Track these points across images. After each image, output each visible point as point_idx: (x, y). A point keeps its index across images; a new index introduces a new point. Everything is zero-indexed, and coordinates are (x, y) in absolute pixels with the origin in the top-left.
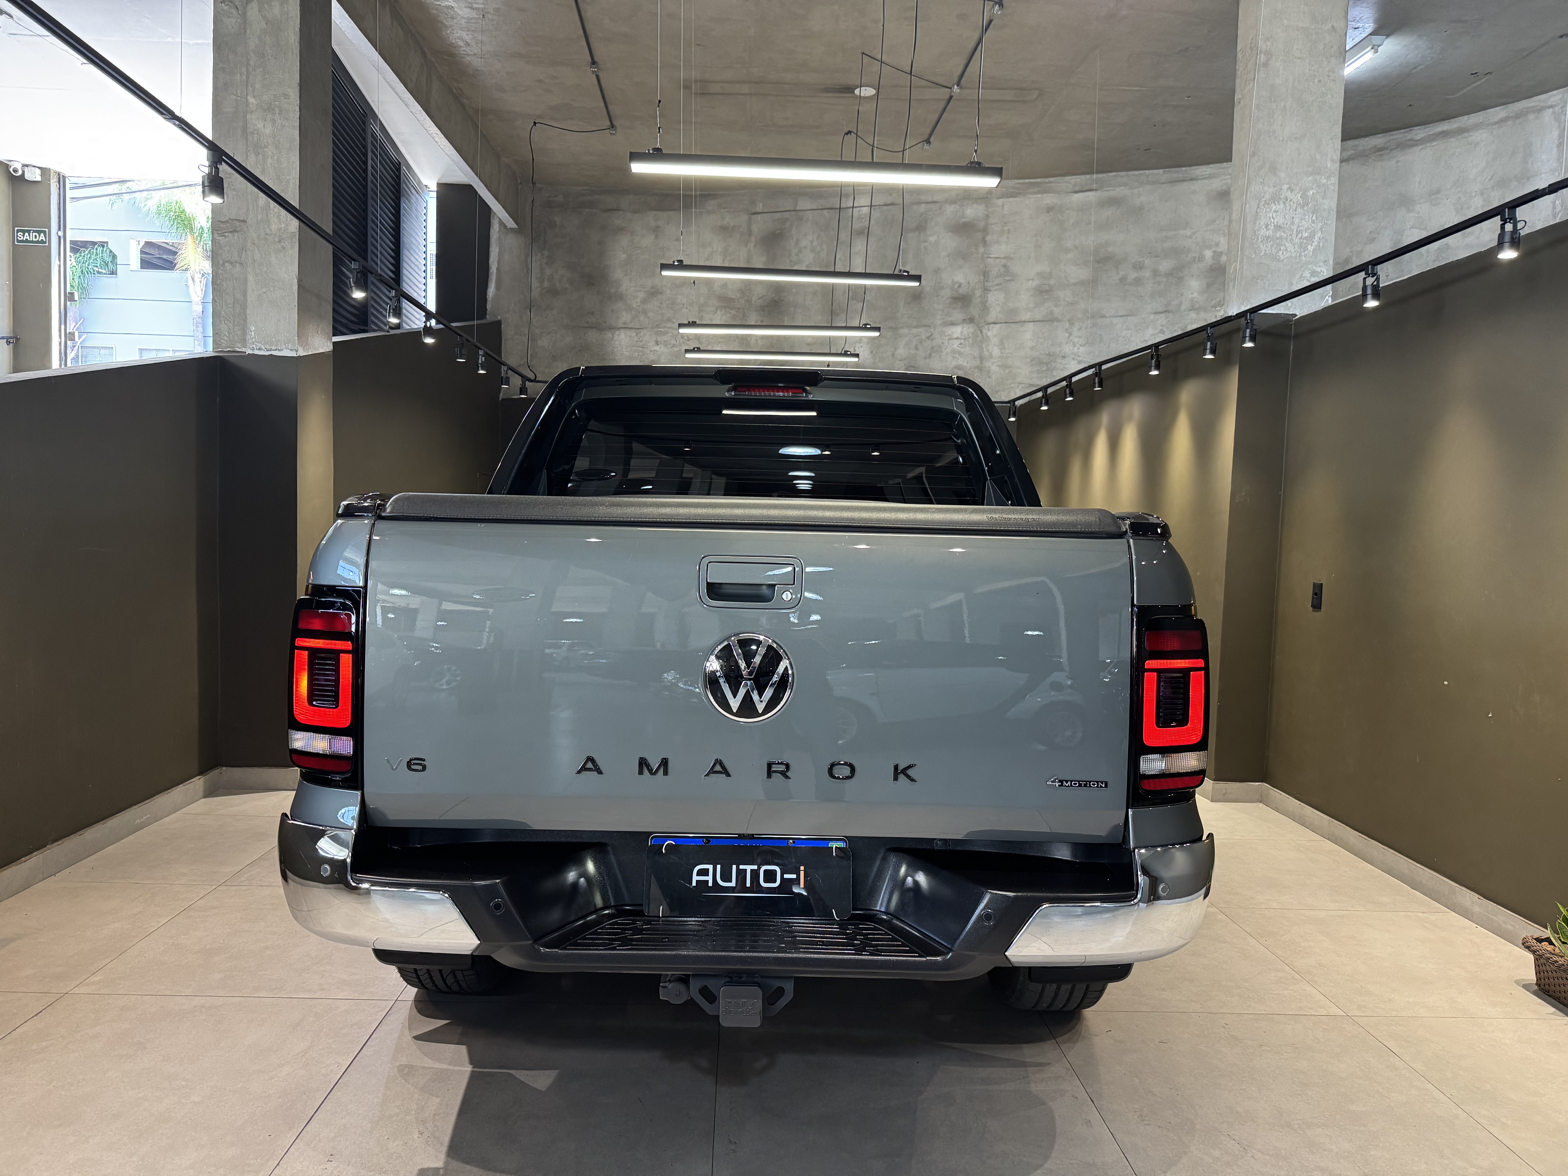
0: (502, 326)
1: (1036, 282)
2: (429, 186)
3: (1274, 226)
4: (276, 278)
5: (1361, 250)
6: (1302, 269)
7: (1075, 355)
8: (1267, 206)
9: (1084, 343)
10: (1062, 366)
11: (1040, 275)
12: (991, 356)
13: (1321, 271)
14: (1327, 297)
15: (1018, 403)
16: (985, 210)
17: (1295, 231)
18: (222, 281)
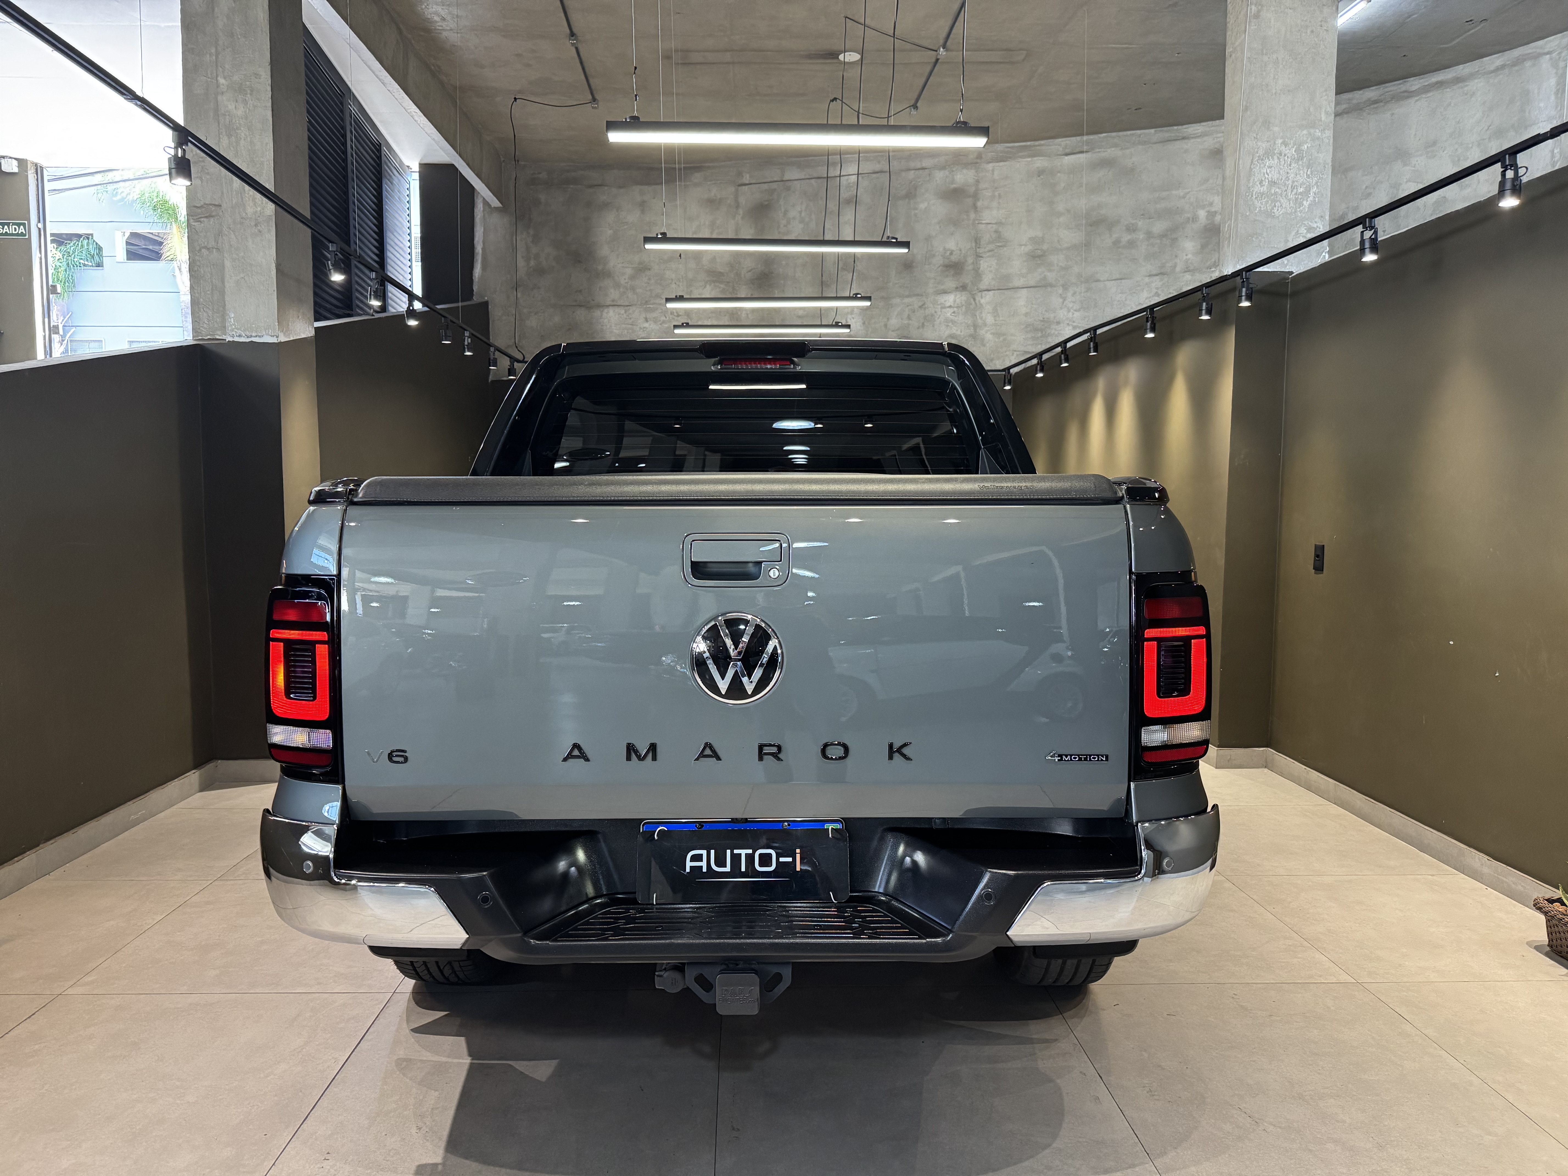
0: (490, 307)
1: (1029, 248)
2: (411, 167)
3: (1269, 181)
4: (253, 263)
5: (1357, 206)
6: (1298, 226)
7: (1070, 321)
8: (1261, 162)
9: (1078, 307)
10: (1056, 333)
11: (1033, 240)
12: (985, 325)
13: (1317, 227)
14: (1324, 254)
15: (1013, 371)
16: (975, 176)
17: (1290, 186)
18: (199, 267)
